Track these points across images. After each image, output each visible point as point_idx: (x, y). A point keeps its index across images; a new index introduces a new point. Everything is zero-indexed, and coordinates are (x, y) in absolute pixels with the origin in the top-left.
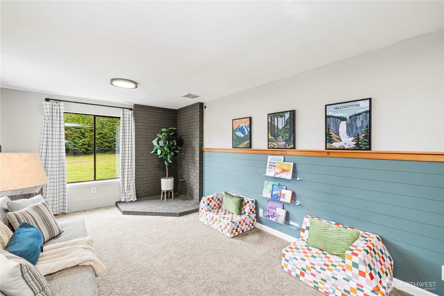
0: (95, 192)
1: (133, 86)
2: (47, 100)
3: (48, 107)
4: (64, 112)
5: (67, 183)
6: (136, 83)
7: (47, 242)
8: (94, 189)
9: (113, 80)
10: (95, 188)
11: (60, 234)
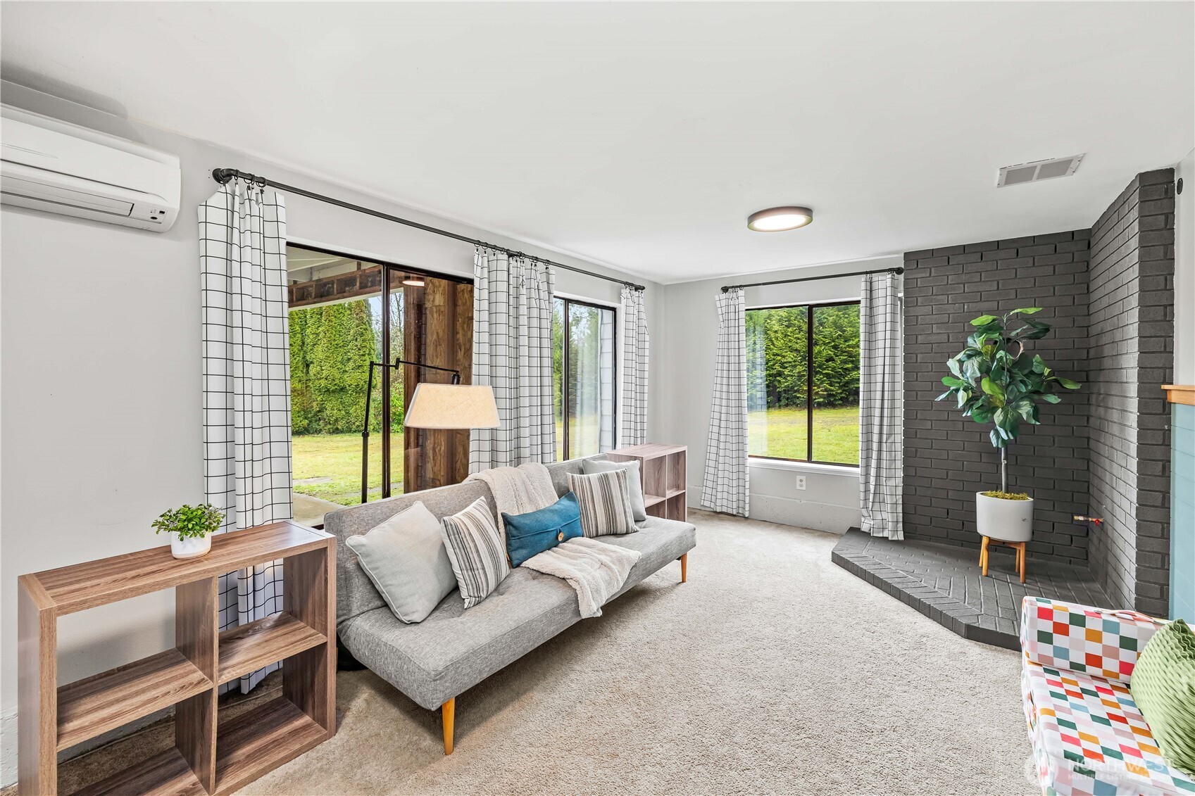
0: (804, 488)
1: (800, 219)
2: (725, 290)
3: (724, 303)
4: (747, 310)
5: (749, 456)
6: (807, 211)
7: (600, 536)
8: (801, 481)
9: (753, 217)
10: (804, 478)
11: (627, 533)
